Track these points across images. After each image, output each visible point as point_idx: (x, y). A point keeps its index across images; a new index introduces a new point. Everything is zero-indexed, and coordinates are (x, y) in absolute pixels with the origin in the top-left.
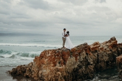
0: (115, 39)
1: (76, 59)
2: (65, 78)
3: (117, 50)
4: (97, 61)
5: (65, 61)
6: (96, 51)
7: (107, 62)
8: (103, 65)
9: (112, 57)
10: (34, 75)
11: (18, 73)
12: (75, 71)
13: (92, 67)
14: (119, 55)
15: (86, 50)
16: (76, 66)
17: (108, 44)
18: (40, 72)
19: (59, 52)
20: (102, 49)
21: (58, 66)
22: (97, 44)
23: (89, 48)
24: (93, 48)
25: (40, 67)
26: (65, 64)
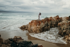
0: (58, 16)
1: (44, 24)
2: (40, 30)
3: (59, 20)
4: (51, 24)
6: (51, 21)
7: (55, 25)
8: (53, 26)
9: (57, 23)
10: (29, 29)
11: (23, 28)
12: (43, 28)
13: (49, 27)
14: (59, 22)
15: (47, 21)
16: (44, 26)
17: (55, 18)
18: (31, 28)
19: (38, 21)
20: (53, 20)
21: (37, 26)
22: (51, 18)
26: (40, 25)
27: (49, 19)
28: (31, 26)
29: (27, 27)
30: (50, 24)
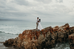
0: (68, 24)
1: (44, 36)
2: (37, 47)
3: (69, 31)
4: (57, 38)
5: (37, 37)
6: (56, 32)
7: (63, 38)
8: (60, 40)
9: (66, 35)
10: (19, 45)
11: (9, 44)
12: (44, 43)
13: (53, 41)
14: (70, 34)
15: (50, 31)
16: (44, 40)
17: (64, 27)
18: (22, 43)
19: (34, 32)
20: (60, 30)
21: (33, 40)
22: (57, 27)
23: (53, 30)
24: (55, 30)
25: (22, 40)
26: (37, 39)
27: (54, 29)
28: (23, 40)
29: (16, 42)
30: (55, 38)
